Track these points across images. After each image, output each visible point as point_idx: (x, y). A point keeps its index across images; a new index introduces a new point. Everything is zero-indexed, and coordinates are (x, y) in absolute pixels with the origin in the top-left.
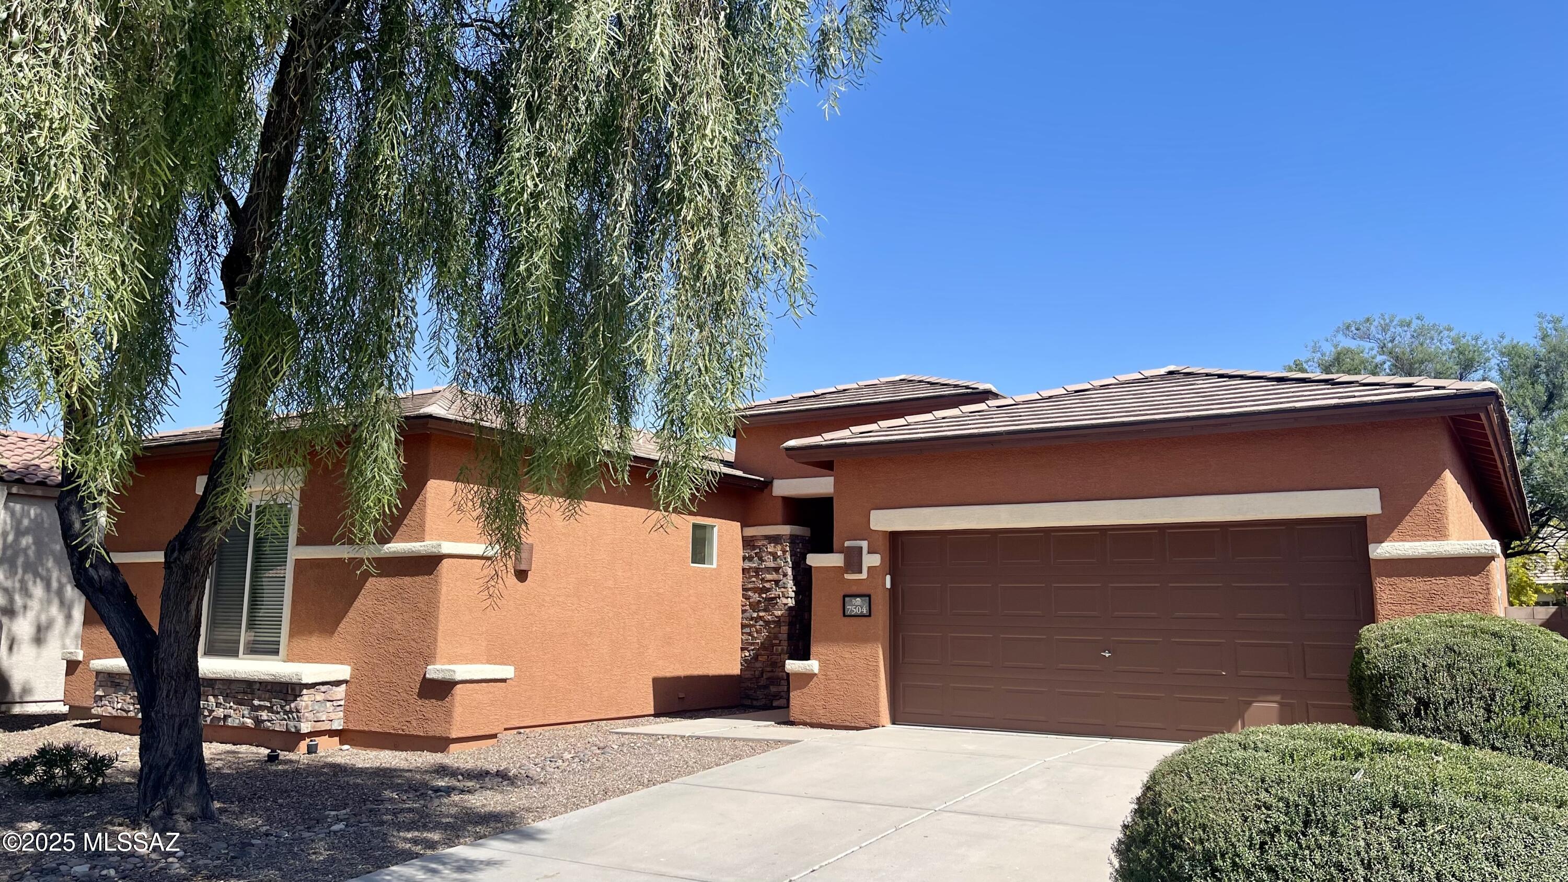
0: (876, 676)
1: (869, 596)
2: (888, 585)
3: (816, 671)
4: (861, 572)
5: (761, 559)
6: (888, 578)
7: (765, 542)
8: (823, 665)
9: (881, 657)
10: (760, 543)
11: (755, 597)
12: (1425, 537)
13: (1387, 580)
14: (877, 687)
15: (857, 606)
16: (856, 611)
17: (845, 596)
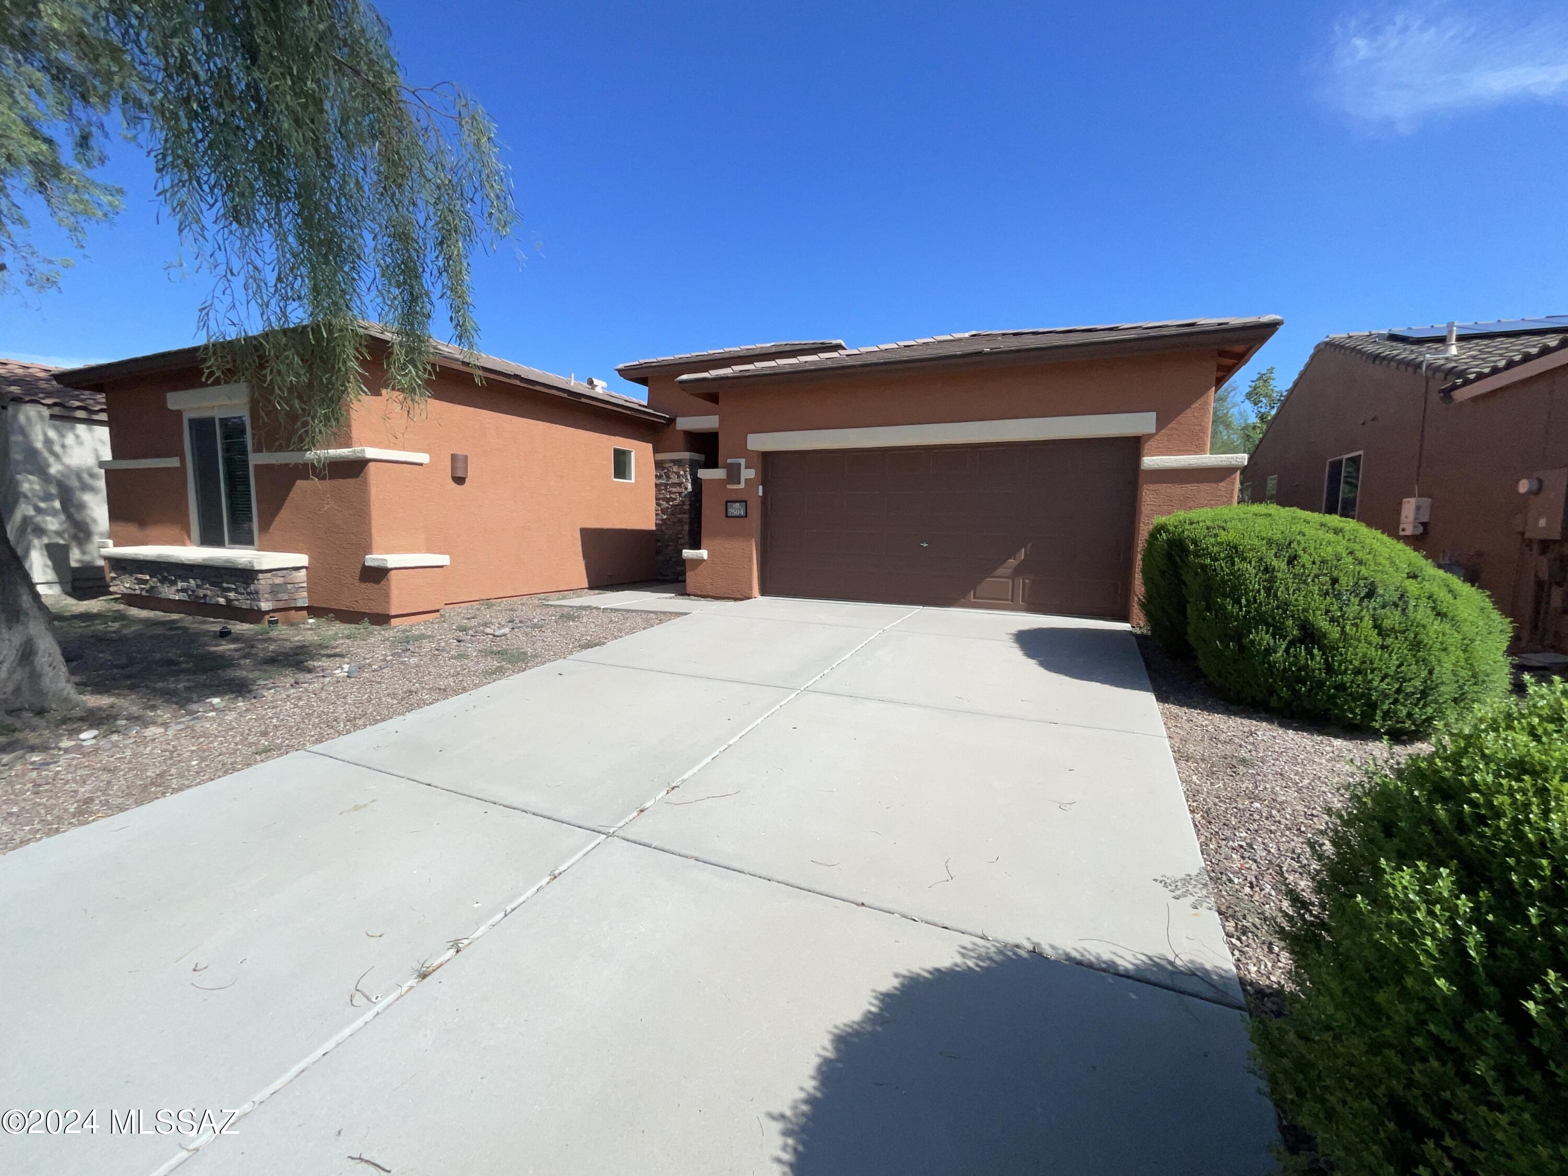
0: (751, 561)
1: (746, 502)
2: (761, 494)
3: (706, 557)
4: (739, 483)
5: (668, 477)
6: (761, 487)
7: (671, 465)
8: (711, 553)
9: (754, 548)
10: (667, 465)
11: (664, 504)
12: (1187, 452)
13: (1150, 487)
14: (751, 570)
15: (736, 509)
16: (736, 513)
17: (727, 502)
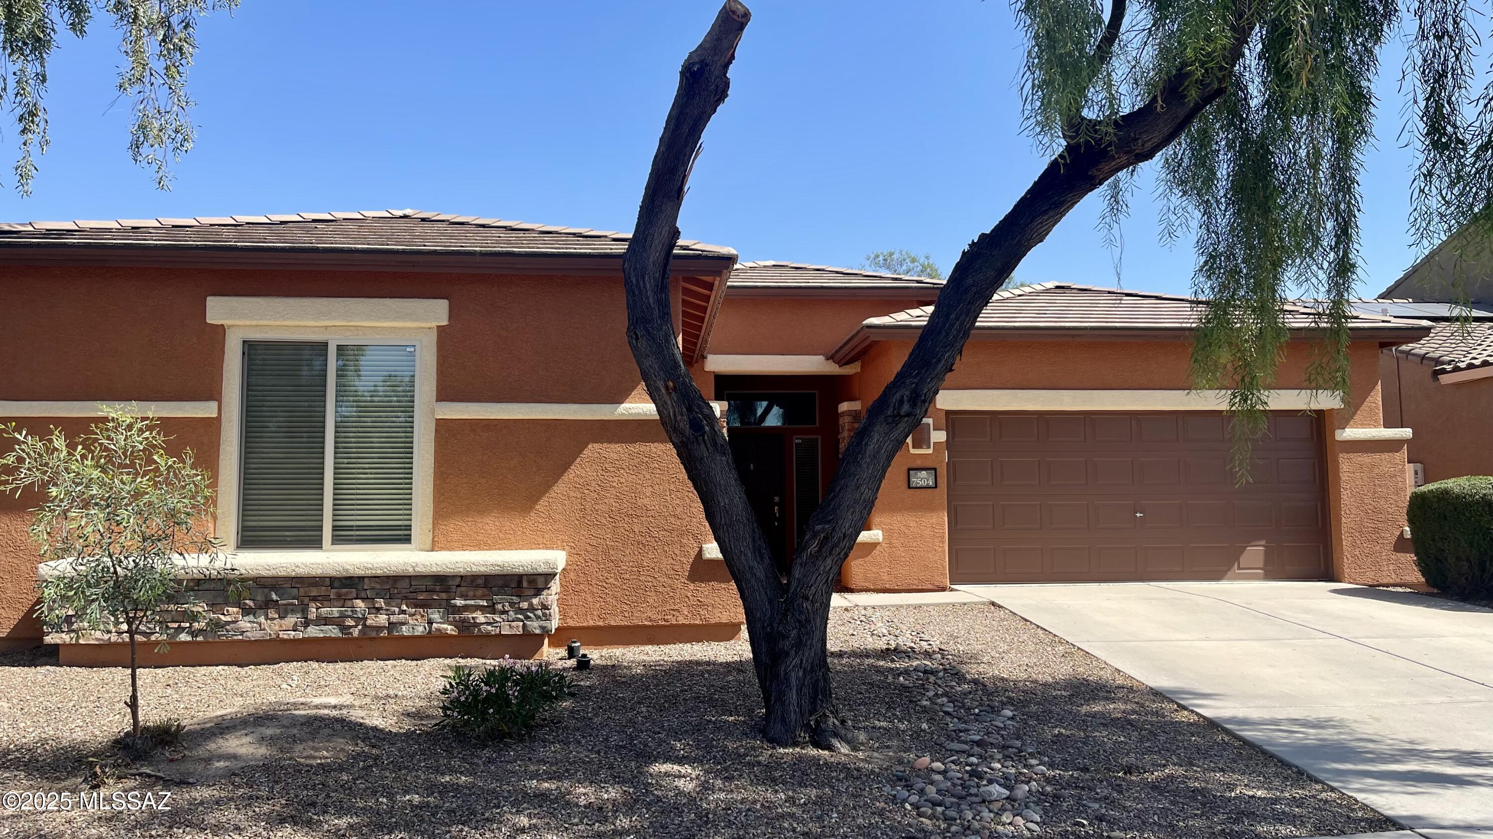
0: (943, 541)
1: (935, 469)
2: (946, 459)
3: (881, 540)
4: (929, 447)
6: (947, 453)
8: (888, 534)
9: (945, 525)
12: (1368, 426)
13: (1346, 456)
14: (944, 552)
15: (922, 478)
16: (921, 483)
17: (909, 470)
